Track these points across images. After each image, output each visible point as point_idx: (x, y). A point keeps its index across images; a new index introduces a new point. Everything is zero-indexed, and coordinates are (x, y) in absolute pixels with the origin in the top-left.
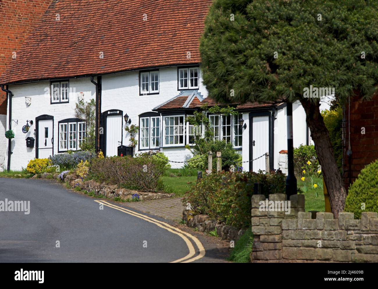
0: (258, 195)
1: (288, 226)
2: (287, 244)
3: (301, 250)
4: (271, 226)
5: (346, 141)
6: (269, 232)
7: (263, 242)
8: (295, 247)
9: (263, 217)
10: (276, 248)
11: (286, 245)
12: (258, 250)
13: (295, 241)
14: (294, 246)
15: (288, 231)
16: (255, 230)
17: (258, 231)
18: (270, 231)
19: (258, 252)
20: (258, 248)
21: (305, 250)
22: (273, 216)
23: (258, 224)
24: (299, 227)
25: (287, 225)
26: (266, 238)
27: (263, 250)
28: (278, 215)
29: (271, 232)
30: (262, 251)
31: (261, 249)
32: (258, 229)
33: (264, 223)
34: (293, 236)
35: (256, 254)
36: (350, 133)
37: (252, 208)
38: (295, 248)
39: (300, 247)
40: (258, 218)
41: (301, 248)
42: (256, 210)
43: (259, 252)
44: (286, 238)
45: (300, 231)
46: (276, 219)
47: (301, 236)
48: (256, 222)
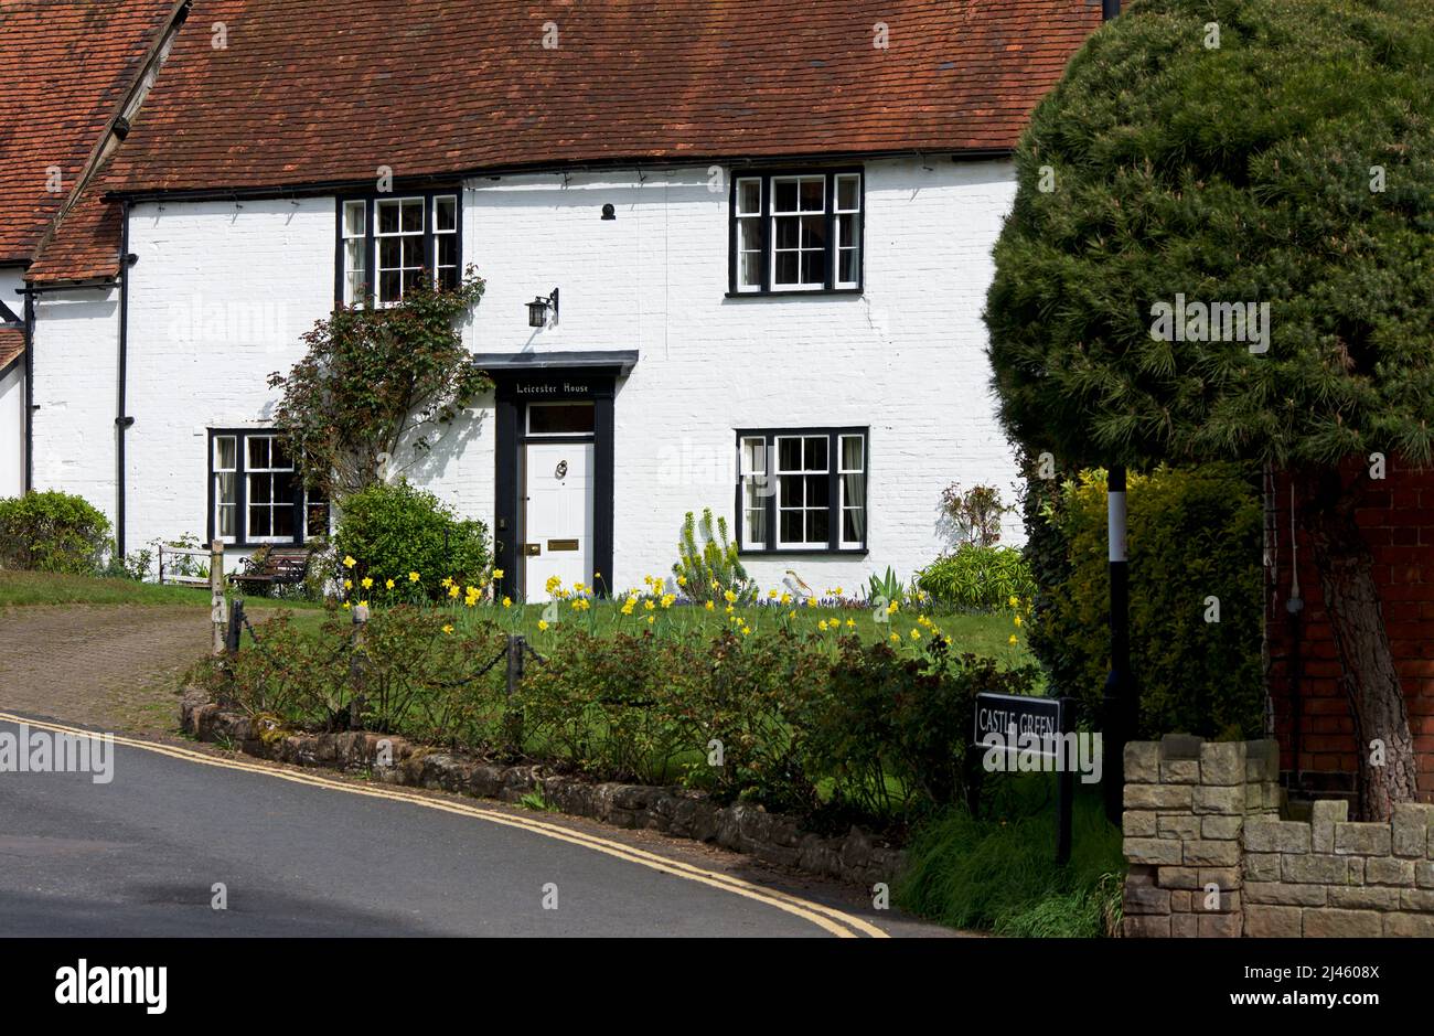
0: (1152, 744)
1: (1273, 842)
2: (1265, 896)
3: (1327, 917)
4: (1204, 838)
5: (1279, 571)
6: (1199, 859)
7: (1171, 889)
8: (1301, 905)
9: (1173, 813)
10: (1226, 908)
11: (1262, 899)
12: (1146, 910)
13: (1298, 886)
14: (1293, 902)
15: (1268, 856)
16: (1133, 848)
17: (1152, 853)
18: (1204, 855)
19: (1147, 918)
20: (1151, 906)
21: (1344, 915)
22: (1218, 809)
23: (1152, 832)
24: (1319, 844)
25: (1266, 838)
26: (1186, 877)
27: (1169, 911)
28: (1235, 808)
29: (1206, 860)
30: (1166, 915)
31: (1162, 910)
32: (1153, 848)
33: (1178, 829)
34: (1291, 872)
35: (1141, 922)
36: (1295, 547)
37: (1125, 783)
38: (1300, 910)
39: (1321, 906)
40: (1151, 815)
41: (1324, 910)
42: (1141, 790)
43: (1156, 918)
44: (1260, 876)
45: (1321, 859)
46: (1229, 819)
47: (1328, 874)
48: (1145, 827)
